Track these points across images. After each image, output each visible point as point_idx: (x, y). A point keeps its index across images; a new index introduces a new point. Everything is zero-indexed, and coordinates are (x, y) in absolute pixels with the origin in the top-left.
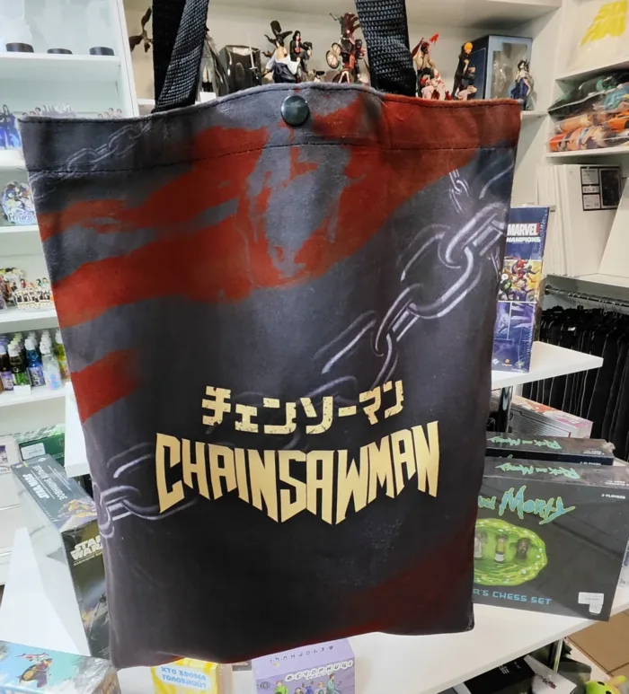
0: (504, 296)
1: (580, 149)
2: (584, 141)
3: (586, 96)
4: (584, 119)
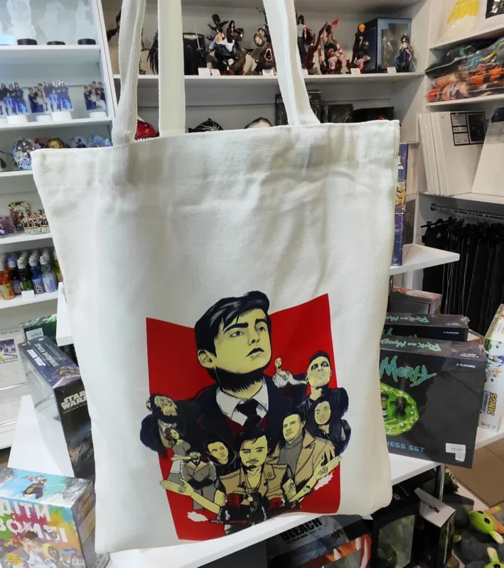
1: (451, 99)
2: (453, 94)
3: (453, 60)
4: (452, 77)
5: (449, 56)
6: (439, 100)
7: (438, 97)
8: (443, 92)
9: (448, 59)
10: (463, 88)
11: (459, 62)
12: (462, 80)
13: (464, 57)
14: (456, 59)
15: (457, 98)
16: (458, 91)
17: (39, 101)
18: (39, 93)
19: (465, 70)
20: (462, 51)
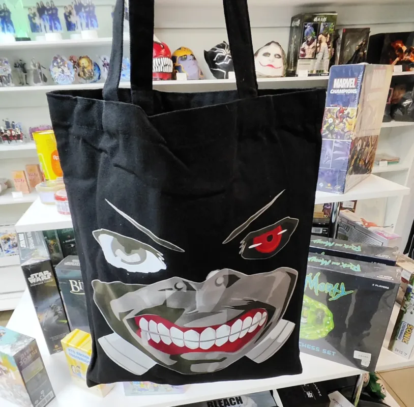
0: (329, 136)
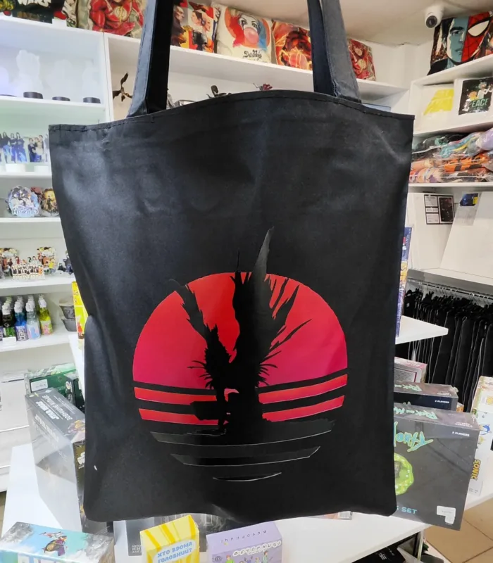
1: (425, 182)
2: (427, 178)
3: (428, 147)
4: (427, 162)
5: (425, 144)
6: (414, 182)
7: (413, 179)
8: (418, 175)
9: (424, 146)
10: (437, 174)
11: (435, 150)
12: (435, 165)
13: (439, 146)
14: (431, 148)
15: (431, 182)
16: (432, 176)
17: (38, 151)
18: (39, 144)
19: (439, 157)
20: (437, 140)
